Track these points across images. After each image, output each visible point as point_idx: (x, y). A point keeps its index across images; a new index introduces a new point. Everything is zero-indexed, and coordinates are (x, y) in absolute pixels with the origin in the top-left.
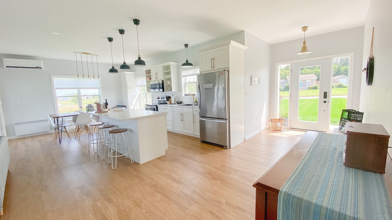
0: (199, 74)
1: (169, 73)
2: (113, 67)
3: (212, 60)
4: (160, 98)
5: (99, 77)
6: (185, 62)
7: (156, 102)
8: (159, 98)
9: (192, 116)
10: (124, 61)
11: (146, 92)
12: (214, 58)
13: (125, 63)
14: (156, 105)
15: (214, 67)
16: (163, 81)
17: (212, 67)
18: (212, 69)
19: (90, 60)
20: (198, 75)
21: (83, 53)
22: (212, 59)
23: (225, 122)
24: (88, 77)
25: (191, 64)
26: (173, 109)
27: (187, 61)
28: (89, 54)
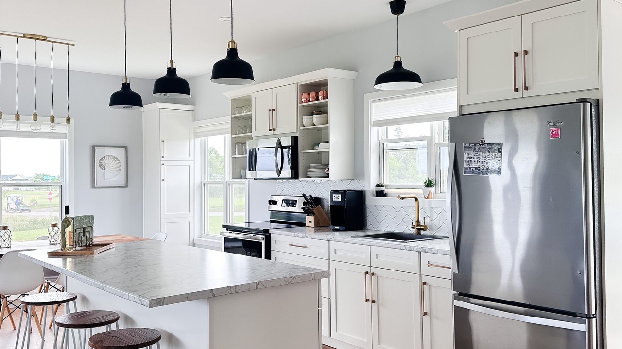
0: (456, 115)
1: (322, 110)
2: (126, 86)
3: (519, 59)
4: (279, 203)
5: (68, 120)
6: (390, 67)
7: (262, 218)
8: (275, 203)
9: (418, 284)
10: (171, 62)
11: (229, 177)
12: (526, 52)
13: (172, 71)
14: (266, 231)
15: (527, 88)
16: (295, 140)
17: (519, 85)
18: (518, 95)
19: (44, 61)
20: (452, 120)
21: (25, 36)
22: (516, 54)
23: (582, 327)
24: (32, 117)
25: (413, 77)
26: (332, 251)
27: (398, 64)
28: (45, 39)
